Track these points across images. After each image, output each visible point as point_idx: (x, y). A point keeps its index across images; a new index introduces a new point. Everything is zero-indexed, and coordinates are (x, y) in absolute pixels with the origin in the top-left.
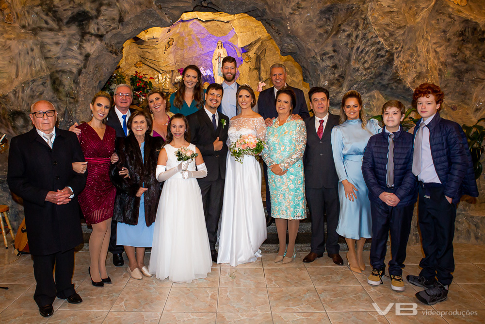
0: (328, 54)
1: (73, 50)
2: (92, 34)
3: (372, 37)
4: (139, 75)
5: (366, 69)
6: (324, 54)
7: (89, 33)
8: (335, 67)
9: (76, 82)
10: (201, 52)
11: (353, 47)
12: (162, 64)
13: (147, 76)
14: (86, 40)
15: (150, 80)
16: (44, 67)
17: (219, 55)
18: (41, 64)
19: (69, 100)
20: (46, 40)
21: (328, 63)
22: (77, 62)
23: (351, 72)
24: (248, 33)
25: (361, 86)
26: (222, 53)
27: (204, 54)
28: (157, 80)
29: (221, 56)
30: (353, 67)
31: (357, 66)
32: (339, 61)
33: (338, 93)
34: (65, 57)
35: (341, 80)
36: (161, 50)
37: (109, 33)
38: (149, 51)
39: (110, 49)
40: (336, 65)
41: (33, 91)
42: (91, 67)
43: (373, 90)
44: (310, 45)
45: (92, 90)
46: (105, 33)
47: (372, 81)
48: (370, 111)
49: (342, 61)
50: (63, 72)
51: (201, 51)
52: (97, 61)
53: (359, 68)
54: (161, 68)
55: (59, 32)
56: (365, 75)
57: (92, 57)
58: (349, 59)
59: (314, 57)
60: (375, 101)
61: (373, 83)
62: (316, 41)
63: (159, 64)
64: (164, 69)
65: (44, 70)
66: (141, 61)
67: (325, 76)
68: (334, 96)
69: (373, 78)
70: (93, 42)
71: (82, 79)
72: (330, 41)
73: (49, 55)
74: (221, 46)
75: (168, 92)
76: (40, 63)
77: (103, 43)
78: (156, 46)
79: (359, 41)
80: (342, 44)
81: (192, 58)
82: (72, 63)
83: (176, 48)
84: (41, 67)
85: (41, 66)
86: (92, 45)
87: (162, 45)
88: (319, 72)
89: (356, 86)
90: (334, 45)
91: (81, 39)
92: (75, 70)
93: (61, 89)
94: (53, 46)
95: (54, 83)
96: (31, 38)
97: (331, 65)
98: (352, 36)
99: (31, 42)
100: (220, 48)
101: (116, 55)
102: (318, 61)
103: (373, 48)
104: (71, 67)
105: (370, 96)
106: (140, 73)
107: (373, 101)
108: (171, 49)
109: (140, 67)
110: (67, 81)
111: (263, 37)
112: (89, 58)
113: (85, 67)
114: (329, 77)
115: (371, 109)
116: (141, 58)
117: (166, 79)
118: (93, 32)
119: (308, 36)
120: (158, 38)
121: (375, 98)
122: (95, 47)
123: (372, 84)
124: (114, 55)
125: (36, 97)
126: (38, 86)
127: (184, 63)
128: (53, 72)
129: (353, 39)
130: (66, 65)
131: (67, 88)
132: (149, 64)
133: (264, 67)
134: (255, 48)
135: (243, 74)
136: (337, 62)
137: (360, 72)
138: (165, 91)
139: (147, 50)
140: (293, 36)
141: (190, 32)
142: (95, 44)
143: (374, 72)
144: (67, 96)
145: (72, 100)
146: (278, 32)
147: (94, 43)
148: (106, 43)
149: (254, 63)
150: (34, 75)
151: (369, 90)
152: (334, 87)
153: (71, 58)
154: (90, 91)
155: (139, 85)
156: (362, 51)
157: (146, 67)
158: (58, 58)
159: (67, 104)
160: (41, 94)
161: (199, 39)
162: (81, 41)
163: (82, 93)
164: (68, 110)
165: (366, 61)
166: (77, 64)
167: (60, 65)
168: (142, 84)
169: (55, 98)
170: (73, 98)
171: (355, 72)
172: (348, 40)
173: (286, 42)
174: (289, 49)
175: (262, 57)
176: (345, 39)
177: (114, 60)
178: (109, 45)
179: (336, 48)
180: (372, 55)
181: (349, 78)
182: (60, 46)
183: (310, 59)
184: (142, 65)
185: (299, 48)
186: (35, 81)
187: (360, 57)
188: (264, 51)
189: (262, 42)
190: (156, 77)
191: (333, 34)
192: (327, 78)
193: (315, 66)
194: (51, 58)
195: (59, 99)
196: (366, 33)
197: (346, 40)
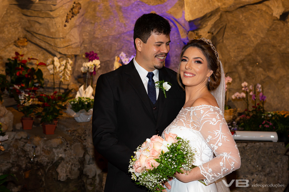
4: (21, 58)
10: (122, 30)
12: (60, 44)
13: (34, 62)
15: (39, 67)
27: (126, 33)
28: (51, 67)
36: (60, 21)
38: (40, 20)
51: (121, 27)
54: (59, 50)
63: (55, 43)
64: (64, 51)
66: (25, 37)
75: (68, 89)
78: (51, 13)
81: (108, 37)
83: (82, 21)
87: (61, 12)
106: (22, 55)
108: (75, 20)
109: (23, 47)
111: (223, 7)
116: (25, 33)
117: (66, 67)
127: (96, 45)
132: (38, 42)
133: (222, 54)
134: (210, 23)
138: (63, 87)
139: (36, 19)
155: (20, 74)
157: (32, 47)
168: (24, 73)
175: (219, 39)
184: (26, 44)
188: (223, 30)
189: (221, 14)
190: (49, 62)
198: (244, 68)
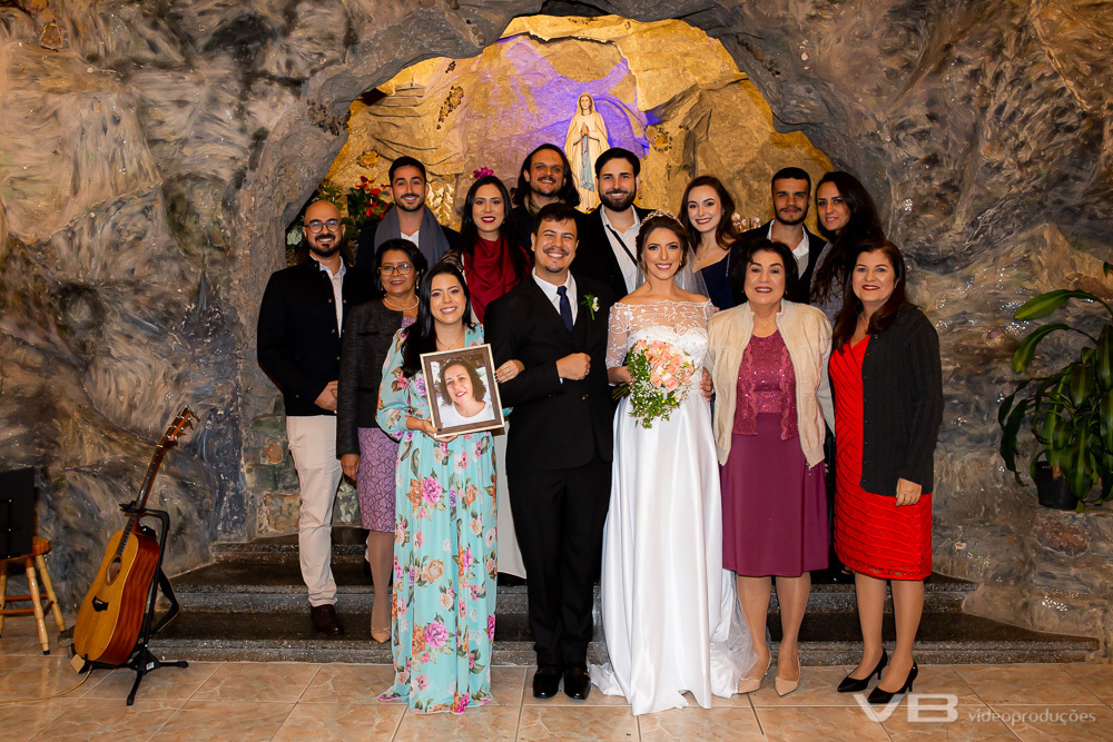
0: (913, 125)
1: (221, 120)
2: (272, 79)
3: (1042, 77)
4: (370, 186)
5: (1021, 166)
6: (902, 127)
7: (264, 74)
8: (933, 160)
9: (229, 206)
10: (535, 125)
11: (987, 107)
12: (432, 158)
14: (256, 94)
16: (147, 166)
17: (585, 131)
18: (139, 157)
19: (210, 254)
20: (153, 94)
21: (915, 150)
22: (234, 152)
23: (979, 174)
24: (664, 71)
25: (1007, 213)
26: (591, 127)
27: (542, 130)
29: (591, 134)
30: (985, 160)
31: (996, 157)
32: (945, 143)
33: (940, 231)
34: (200, 138)
35: (950, 196)
36: (430, 120)
37: (318, 74)
38: (398, 122)
39: (319, 117)
40: (935, 155)
41: (119, 231)
42: (269, 166)
43: (1039, 221)
44: (864, 101)
45: (269, 228)
46: (307, 75)
47: (1038, 197)
48: (1030, 279)
49: (954, 144)
50: (196, 178)
51: (533, 120)
52: (284, 148)
53: (1002, 163)
55: (186, 72)
56: (1020, 181)
57: (274, 137)
58: (973, 138)
59: (873, 134)
60: (1044, 251)
61: (1040, 203)
62: (879, 91)
64: (438, 171)
65: (147, 175)
66: (373, 149)
67: (904, 185)
68: (928, 240)
69: (1040, 191)
70: (275, 99)
71: (245, 198)
72: (919, 90)
73: (159, 133)
74: (590, 107)
76: (136, 155)
77: (302, 103)
78: (415, 109)
79: (1005, 90)
80: (954, 99)
82: (219, 153)
83: (467, 115)
84: (140, 167)
85: (139, 163)
86: (274, 106)
87: (431, 105)
88: (887, 175)
89: (991, 212)
90: (931, 102)
91: (243, 92)
92: (226, 174)
93: (189, 224)
94: (167, 110)
95: (172, 209)
96: (113, 89)
97: (922, 156)
98: (984, 76)
99: (113, 98)
100: (586, 112)
101: (333, 133)
102: (885, 147)
103: (1044, 107)
104: (215, 166)
105: (1032, 240)
106: (372, 182)
107: (1039, 253)
108: (455, 116)
109: (372, 165)
110: (205, 204)
111: (704, 82)
112: (265, 142)
113: (253, 165)
114: (915, 189)
115: (1034, 273)
116: (374, 141)
117: (444, 197)
118: (274, 71)
119: (857, 78)
120: (423, 88)
121: (1044, 245)
122: (282, 111)
123: (1037, 206)
124: (329, 133)
125: (125, 246)
126: (132, 216)
127: (489, 153)
128: (171, 180)
129: (987, 83)
130: (204, 161)
131: (205, 222)
133: (706, 162)
134: (682, 112)
135: (649, 184)
136: (938, 146)
137: (1005, 173)
139: (391, 119)
140: (814, 77)
141: (505, 69)
142: (280, 105)
143: (1044, 171)
144: (205, 244)
145: (218, 255)
146: (773, 69)
147: (279, 100)
148: (308, 102)
149: (679, 153)
150: (121, 188)
151: (1027, 223)
152: (929, 216)
153: (217, 141)
154: (265, 231)
155: (372, 214)
156: (1011, 118)
158: (184, 142)
159: (204, 265)
160: (139, 238)
161: (530, 88)
162: (243, 97)
163: (245, 237)
164: (209, 280)
165: (1023, 143)
166: (233, 158)
167: (186, 161)
168: (379, 211)
169: (175, 250)
170: (221, 249)
171: (992, 174)
172: (972, 86)
173: (793, 96)
174: (802, 112)
175: (700, 135)
176: (963, 83)
177: (328, 148)
178: (317, 106)
179: (937, 110)
180: (1040, 126)
181: (973, 191)
182: (189, 109)
183: (864, 139)
184: (376, 160)
185: (831, 112)
186: (124, 203)
187: (1006, 133)
188: (706, 120)
189: (701, 95)
191: (927, 71)
192: (910, 192)
193: (876, 158)
194: (164, 141)
195: (186, 251)
196: (1025, 67)
197: (965, 88)
198: (745, 184)
